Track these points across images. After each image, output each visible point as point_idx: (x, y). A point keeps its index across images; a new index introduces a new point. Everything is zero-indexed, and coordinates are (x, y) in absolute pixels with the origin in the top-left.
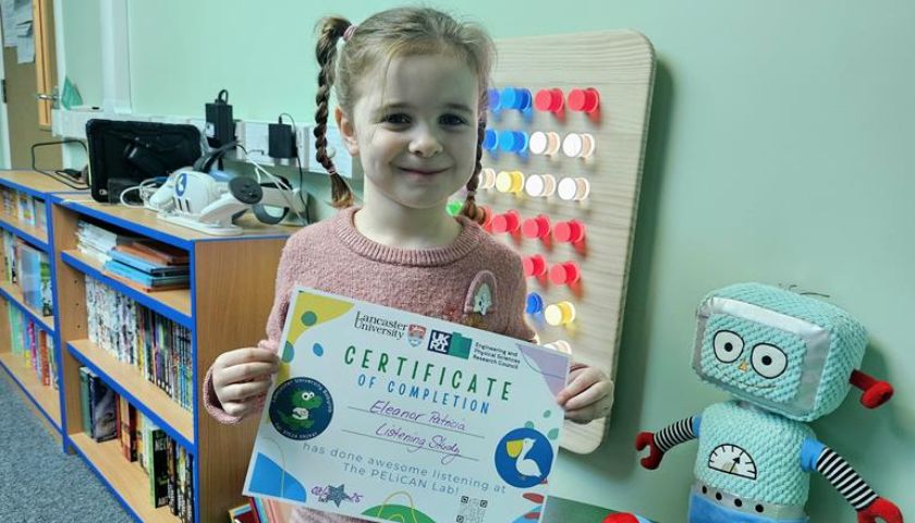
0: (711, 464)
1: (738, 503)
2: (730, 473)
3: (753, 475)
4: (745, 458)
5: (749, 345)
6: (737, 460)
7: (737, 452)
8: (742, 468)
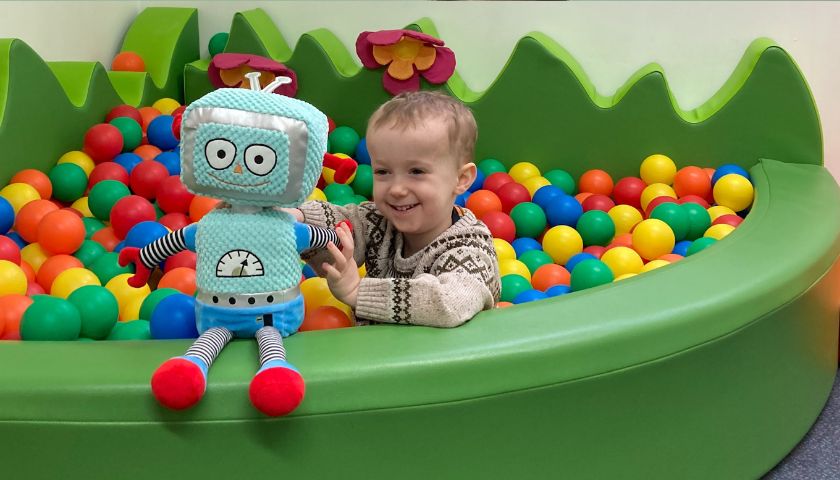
0: (219, 273)
1: (252, 301)
2: (240, 276)
3: (261, 272)
4: (251, 259)
5: (241, 148)
6: (245, 263)
7: (244, 255)
8: (251, 269)
